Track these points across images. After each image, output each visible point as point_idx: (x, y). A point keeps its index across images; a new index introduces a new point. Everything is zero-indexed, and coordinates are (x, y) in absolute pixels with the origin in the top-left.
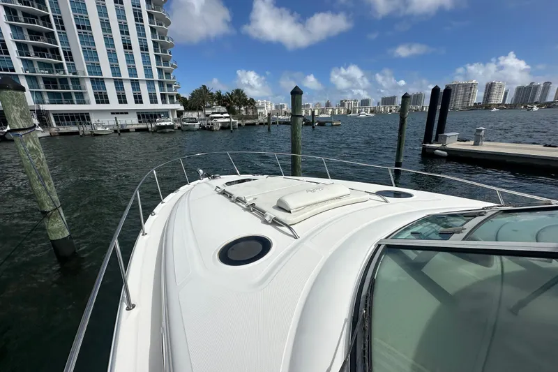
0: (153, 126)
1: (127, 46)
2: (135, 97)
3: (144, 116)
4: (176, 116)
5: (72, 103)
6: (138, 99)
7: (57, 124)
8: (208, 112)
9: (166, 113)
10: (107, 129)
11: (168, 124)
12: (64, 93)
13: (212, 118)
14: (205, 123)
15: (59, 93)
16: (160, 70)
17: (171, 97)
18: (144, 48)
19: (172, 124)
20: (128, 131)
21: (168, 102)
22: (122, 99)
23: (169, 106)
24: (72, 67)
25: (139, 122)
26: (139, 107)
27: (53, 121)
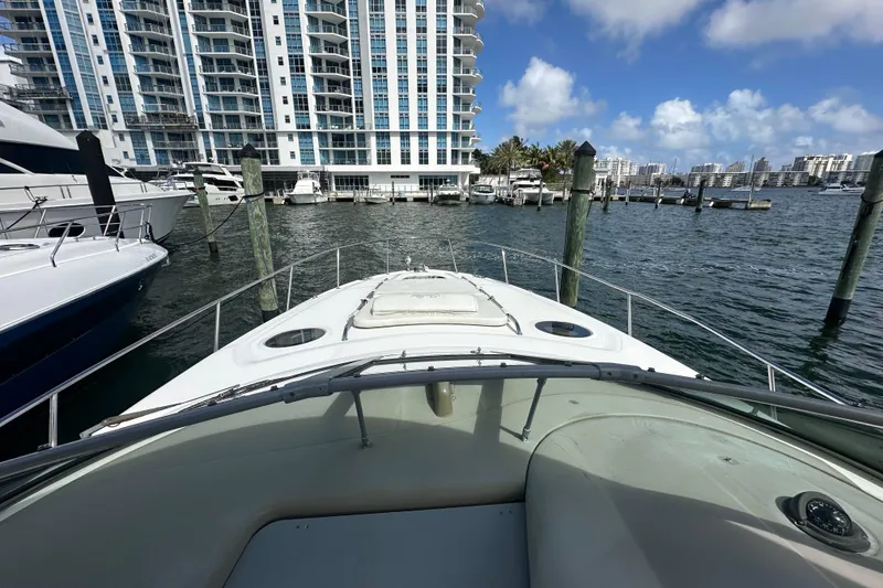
0: (434, 195)
1: (422, 88)
2: (421, 155)
3: (427, 181)
4: (467, 183)
5: (354, 163)
6: (424, 158)
7: (337, 188)
8: (513, 176)
9: (454, 178)
10: (383, 197)
11: (452, 193)
12: (349, 151)
13: (515, 188)
14: (504, 194)
15: (344, 152)
16: (456, 117)
17: (465, 155)
18: (442, 89)
19: (458, 192)
20: (405, 200)
21: (460, 162)
22: (406, 159)
23: (460, 168)
24: (361, 119)
25: (421, 189)
26: (424, 168)
27: (334, 185)
